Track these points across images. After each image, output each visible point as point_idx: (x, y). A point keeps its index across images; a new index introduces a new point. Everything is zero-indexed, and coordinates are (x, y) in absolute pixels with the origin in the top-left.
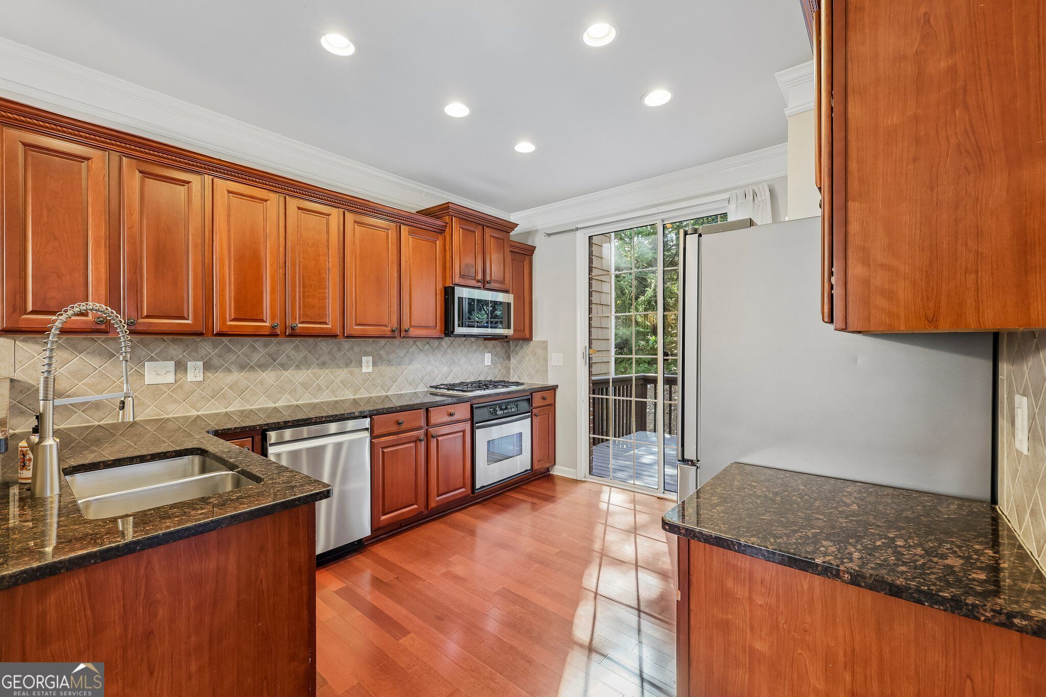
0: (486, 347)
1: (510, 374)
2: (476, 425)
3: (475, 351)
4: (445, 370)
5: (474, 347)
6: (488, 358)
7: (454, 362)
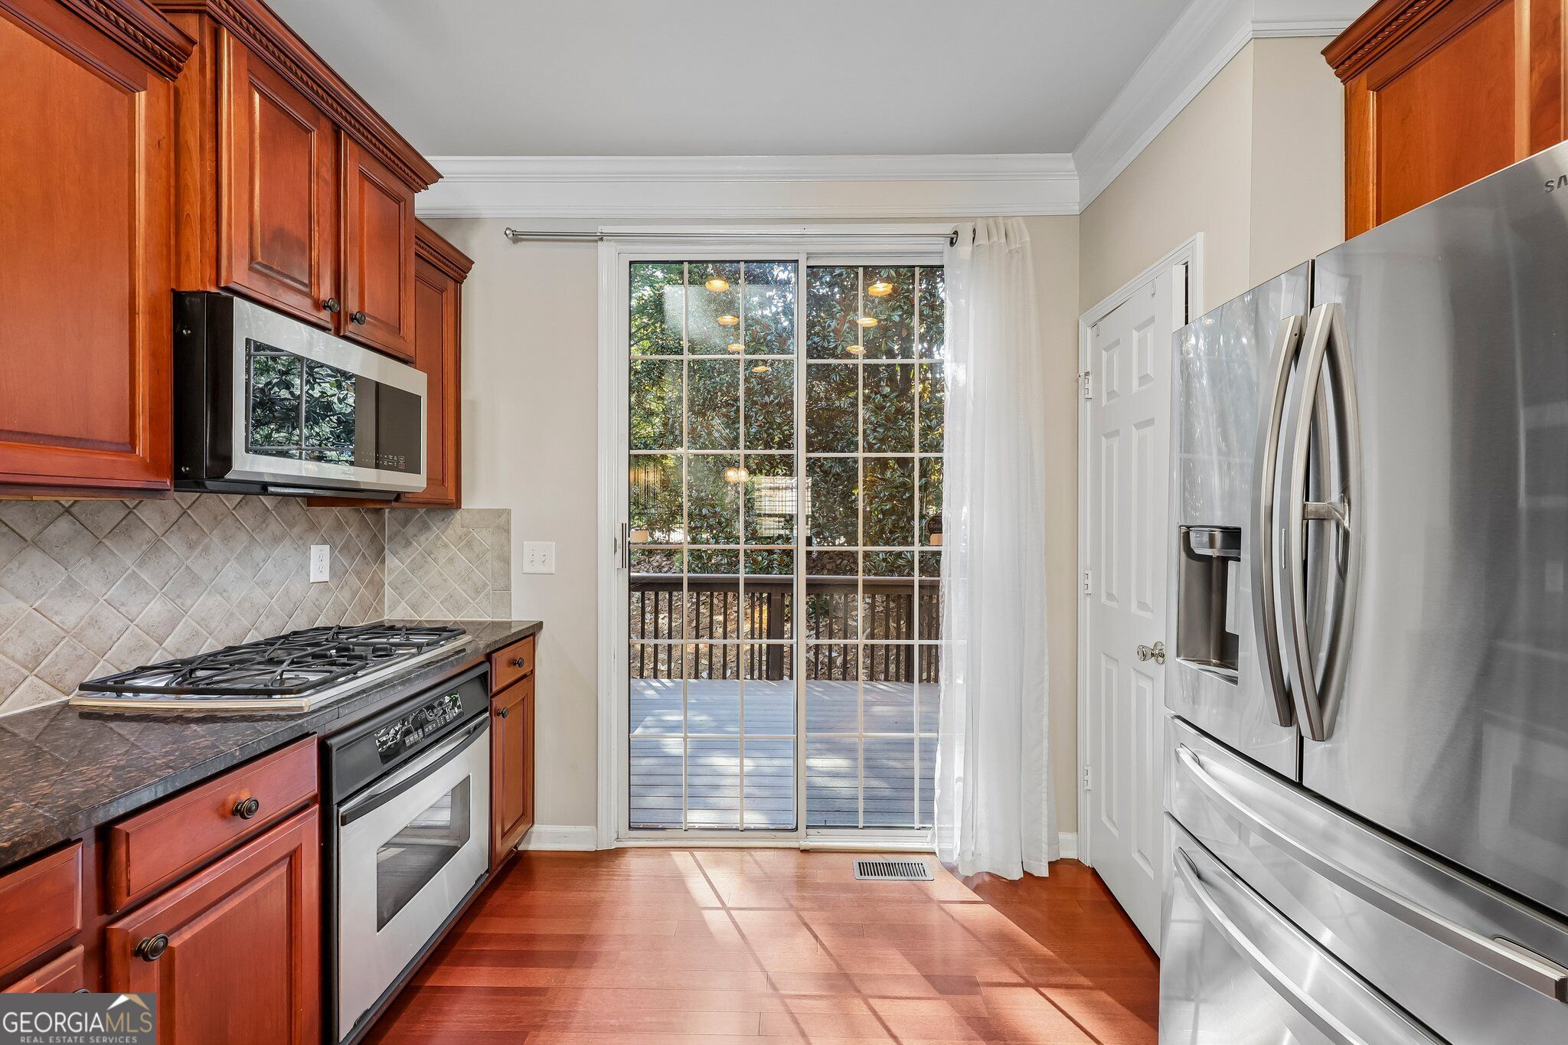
0: (313, 527)
1: (382, 601)
2: (342, 810)
3: (277, 540)
4: (155, 609)
5: (275, 526)
6: (319, 560)
7: (195, 580)
